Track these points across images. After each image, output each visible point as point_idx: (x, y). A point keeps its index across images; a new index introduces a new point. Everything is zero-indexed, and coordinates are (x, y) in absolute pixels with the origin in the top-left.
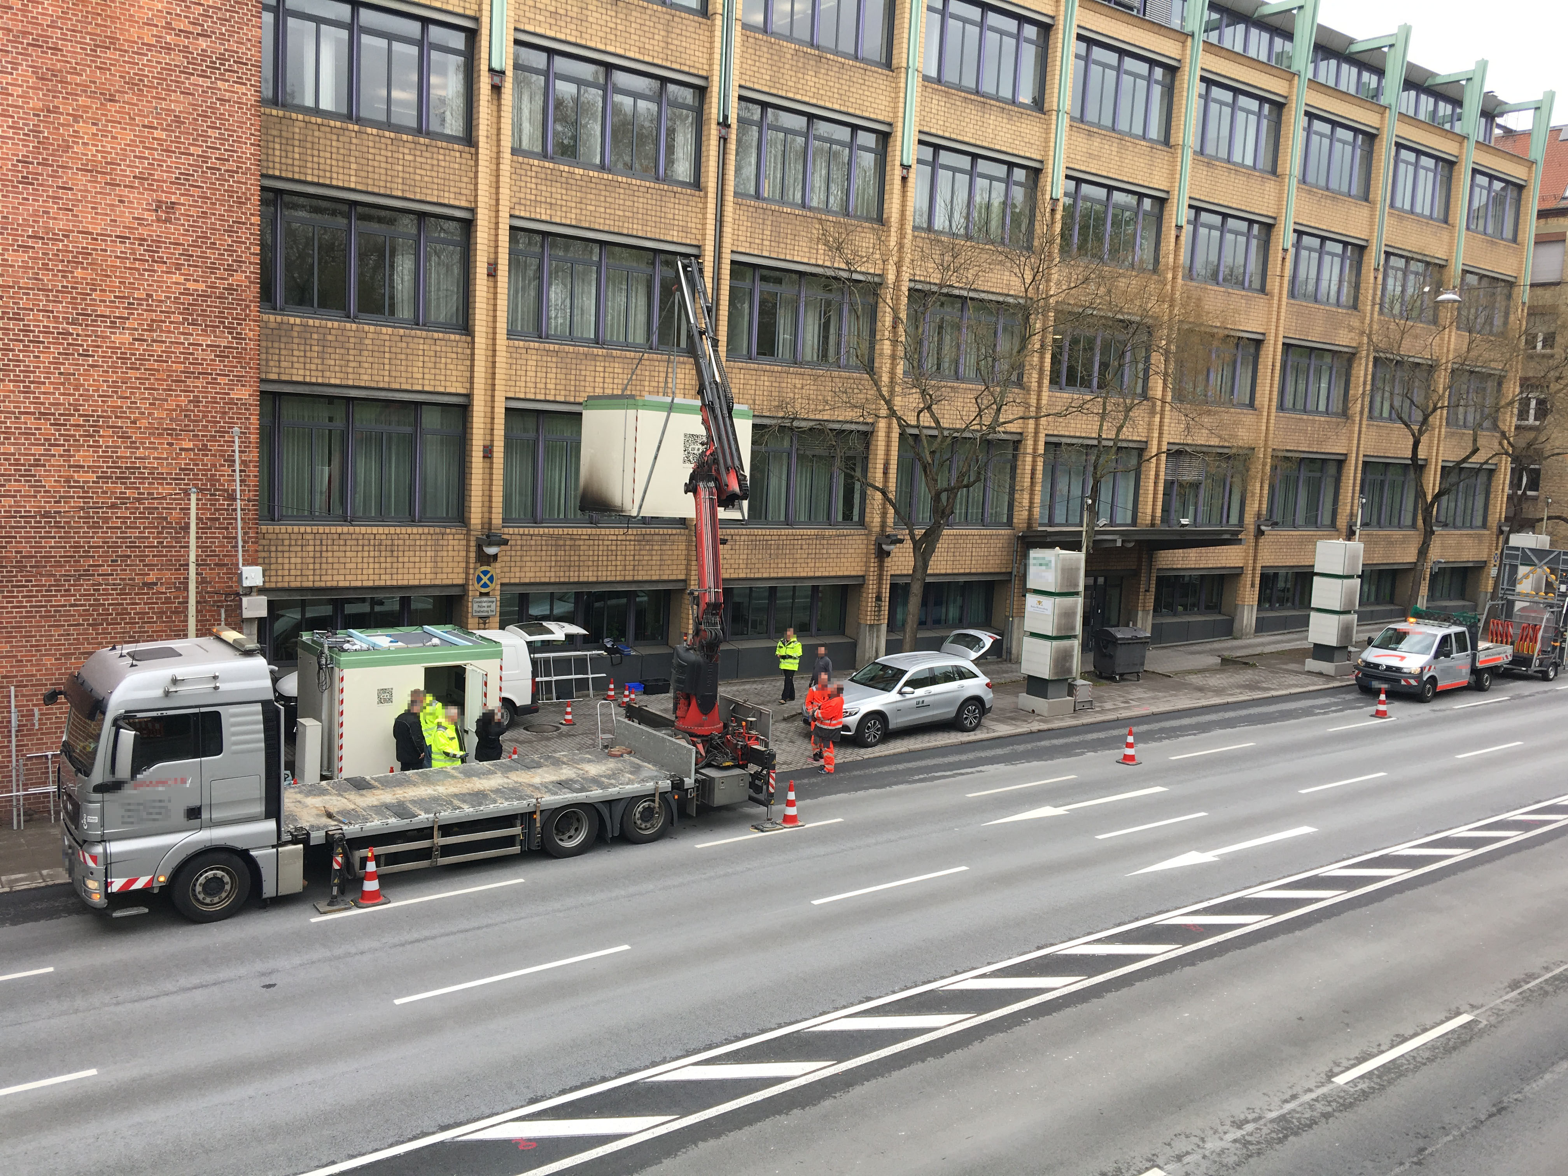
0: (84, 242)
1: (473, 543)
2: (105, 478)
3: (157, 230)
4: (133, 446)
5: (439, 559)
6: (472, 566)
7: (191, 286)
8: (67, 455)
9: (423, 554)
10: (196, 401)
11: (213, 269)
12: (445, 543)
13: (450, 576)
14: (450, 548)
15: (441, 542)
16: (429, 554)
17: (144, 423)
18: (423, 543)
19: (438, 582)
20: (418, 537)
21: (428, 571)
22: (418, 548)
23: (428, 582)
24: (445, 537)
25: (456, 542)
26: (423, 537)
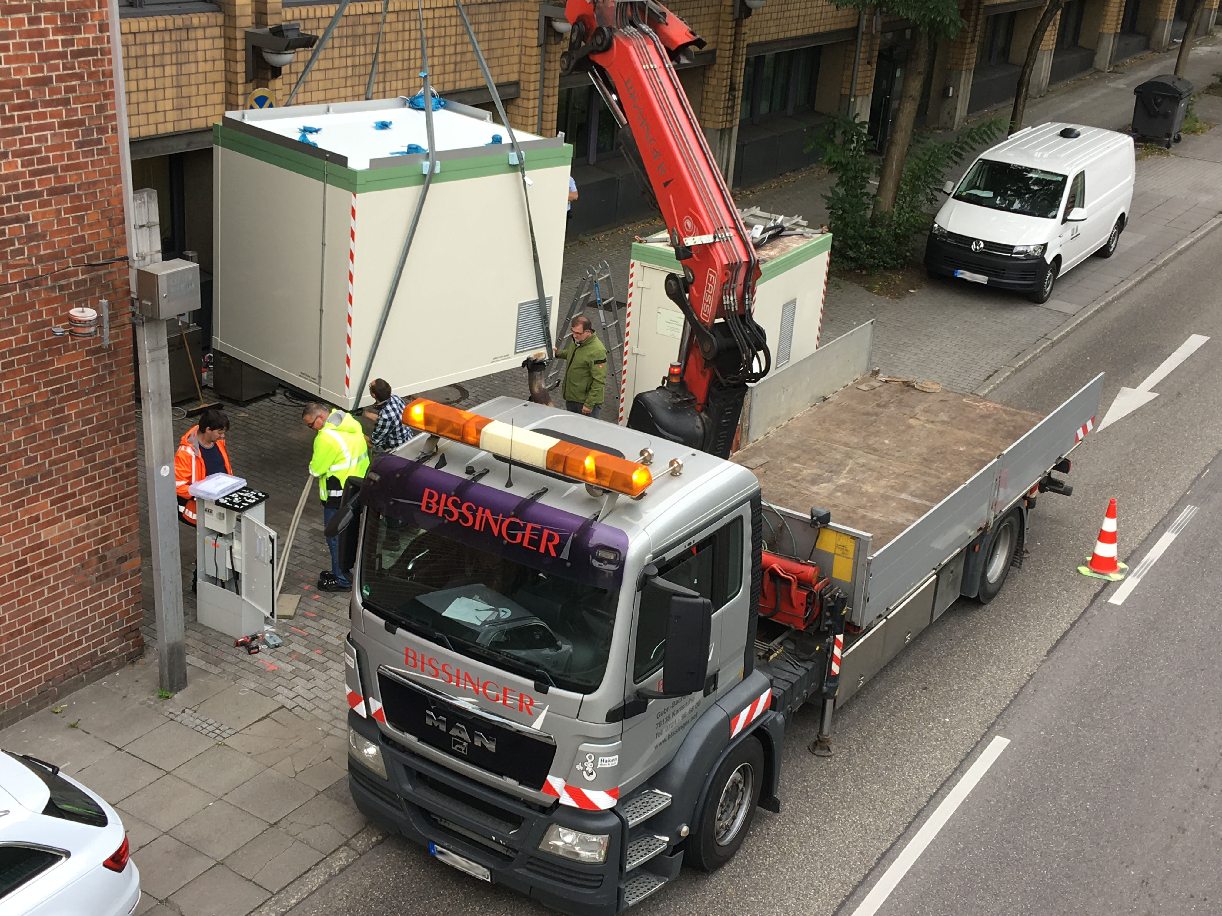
1: (240, 45)
5: (184, 80)
6: (241, 89)
9: (158, 71)
12: (192, 46)
13: (203, 112)
14: (200, 56)
15: (185, 46)
16: (168, 70)
18: (157, 49)
19: (184, 126)
20: (148, 38)
21: (169, 105)
22: (150, 60)
23: (169, 128)
24: (192, 34)
25: (209, 43)
26: (157, 37)
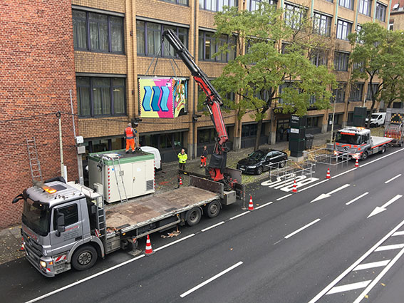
0: (13, 25)
2: (27, 109)
3: (39, 20)
4: (36, 98)
5: (121, 127)
7: (51, 40)
8: (14, 102)
10: (55, 81)
11: (58, 34)
14: (124, 123)
17: (38, 89)
18: (115, 122)
19: (121, 134)
20: (114, 120)
22: (114, 124)
23: (118, 134)
24: (122, 120)
25: (125, 121)
